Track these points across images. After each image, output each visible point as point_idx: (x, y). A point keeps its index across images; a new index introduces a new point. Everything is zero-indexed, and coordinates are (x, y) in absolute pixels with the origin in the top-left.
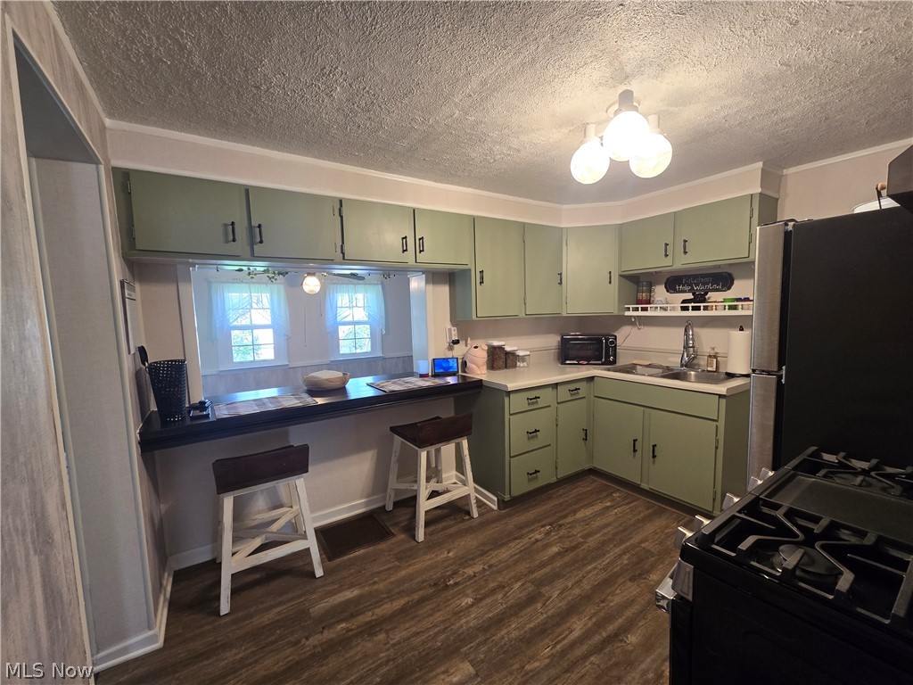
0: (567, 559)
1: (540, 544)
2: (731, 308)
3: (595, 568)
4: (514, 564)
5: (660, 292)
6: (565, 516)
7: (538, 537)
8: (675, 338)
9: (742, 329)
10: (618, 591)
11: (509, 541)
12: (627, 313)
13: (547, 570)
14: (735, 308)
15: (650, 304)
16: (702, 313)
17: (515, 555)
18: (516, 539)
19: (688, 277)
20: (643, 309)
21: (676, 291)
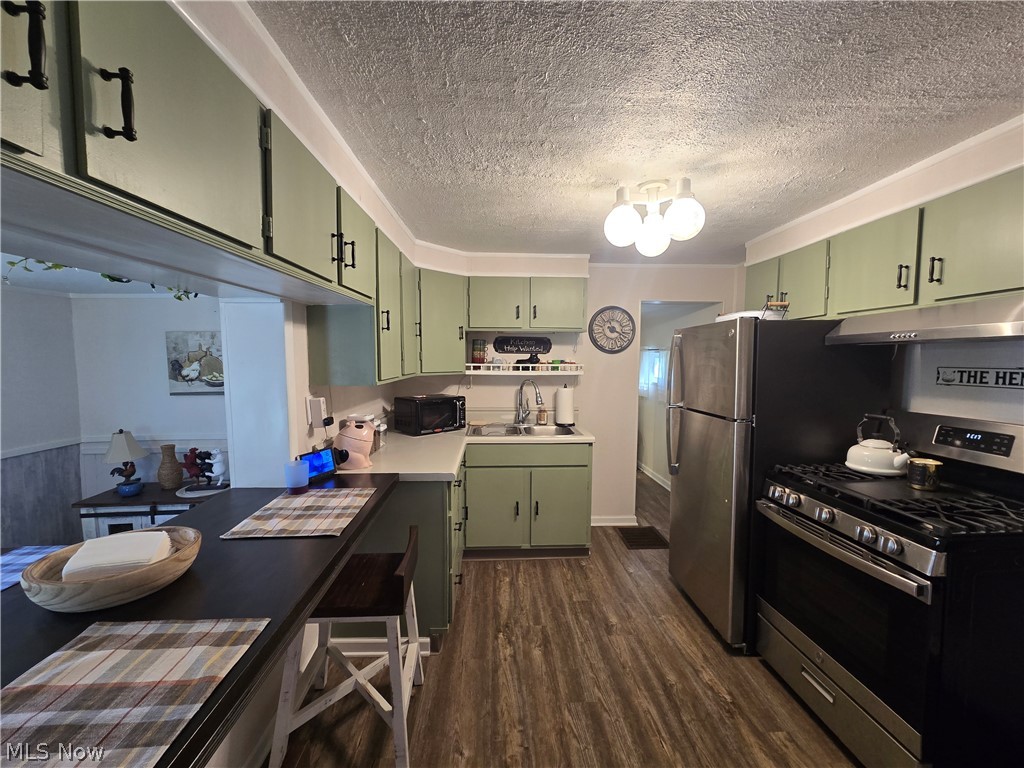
0: (557, 653)
1: (520, 658)
2: (554, 369)
3: (582, 644)
4: (534, 697)
5: (490, 351)
6: (497, 615)
7: (509, 651)
8: (506, 397)
9: (565, 387)
10: (618, 651)
11: (495, 678)
12: (468, 372)
13: (561, 678)
14: (556, 368)
15: (483, 363)
16: (530, 373)
17: (520, 688)
18: (495, 671)
19: (515, 339)
20: (475, 368)
21: (504, 351)
